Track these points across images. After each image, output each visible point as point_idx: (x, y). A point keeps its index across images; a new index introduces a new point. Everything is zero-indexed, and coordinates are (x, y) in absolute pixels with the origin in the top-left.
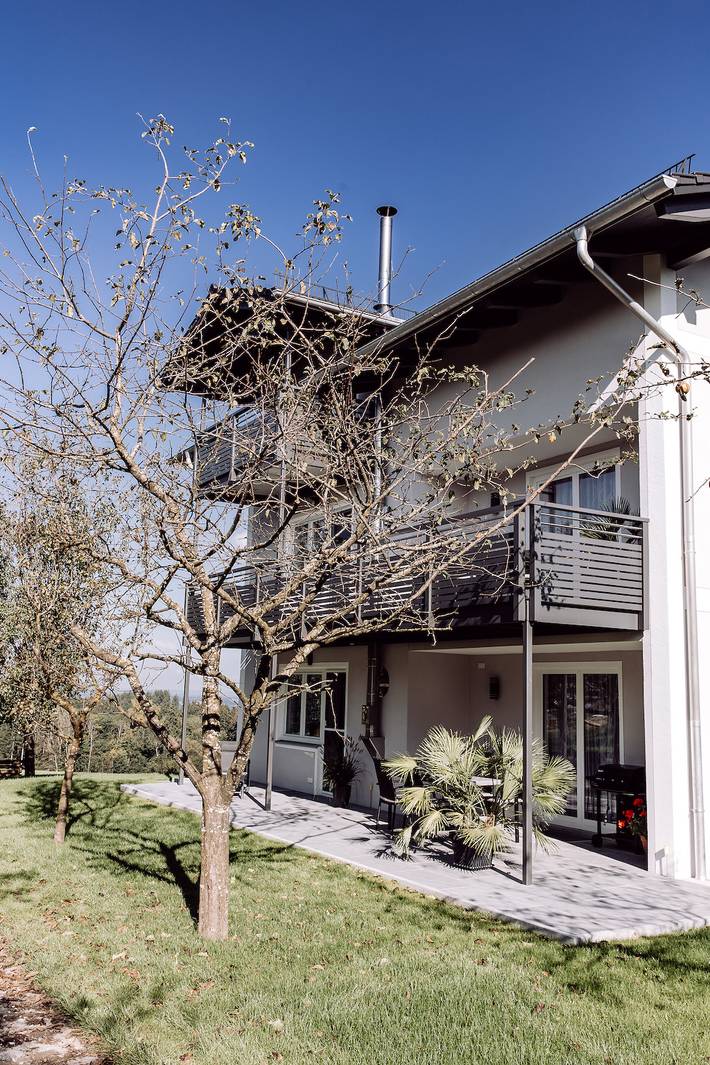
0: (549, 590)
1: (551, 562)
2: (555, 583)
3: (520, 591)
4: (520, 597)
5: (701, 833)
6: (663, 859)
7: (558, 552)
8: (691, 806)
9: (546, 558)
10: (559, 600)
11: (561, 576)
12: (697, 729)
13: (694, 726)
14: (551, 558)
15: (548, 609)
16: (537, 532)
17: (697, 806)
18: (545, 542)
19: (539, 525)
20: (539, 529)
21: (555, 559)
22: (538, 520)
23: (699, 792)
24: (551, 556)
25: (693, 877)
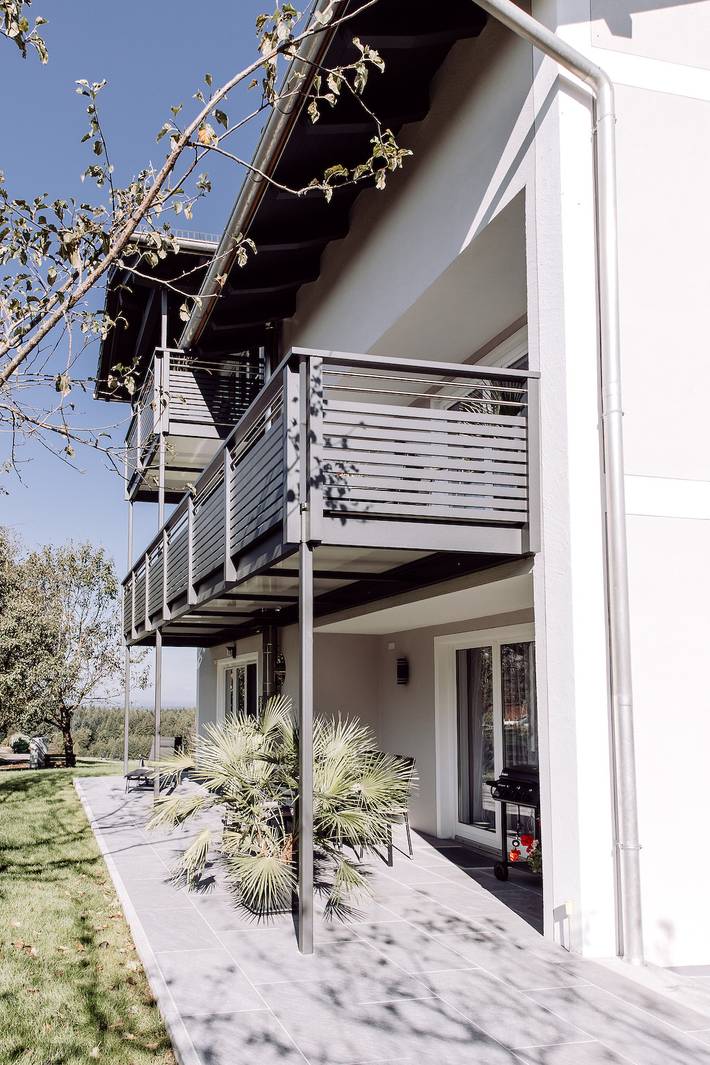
0: (342, 491)
1: (345, 447)
2: (352, 480)
3: (291, 496)
4: (291, 506)
5: (633, 883)
6: (565, 921)
7: (359, 432)
8: (616, 839)
9: (336, 442)
10: (361, 507)
11: (362, 469)
12: (625, 709)
13: (620, 705)
14: (345, 441)
15: (344, 523)
16: (315, 399)
17: (625, 840)
18: (330, 417)
19: (320, 388)
20: (320, 394)
21: (351, 443)
22: (318, 381)
23: (630, 815)
24: (345, 438)
25: (620, 954)
